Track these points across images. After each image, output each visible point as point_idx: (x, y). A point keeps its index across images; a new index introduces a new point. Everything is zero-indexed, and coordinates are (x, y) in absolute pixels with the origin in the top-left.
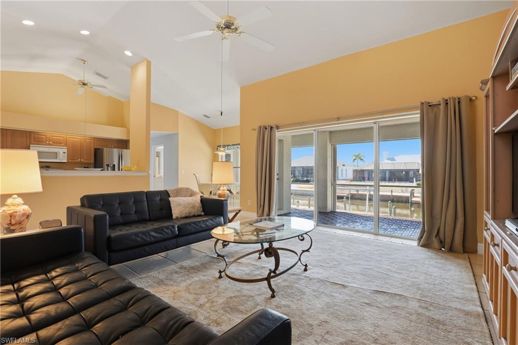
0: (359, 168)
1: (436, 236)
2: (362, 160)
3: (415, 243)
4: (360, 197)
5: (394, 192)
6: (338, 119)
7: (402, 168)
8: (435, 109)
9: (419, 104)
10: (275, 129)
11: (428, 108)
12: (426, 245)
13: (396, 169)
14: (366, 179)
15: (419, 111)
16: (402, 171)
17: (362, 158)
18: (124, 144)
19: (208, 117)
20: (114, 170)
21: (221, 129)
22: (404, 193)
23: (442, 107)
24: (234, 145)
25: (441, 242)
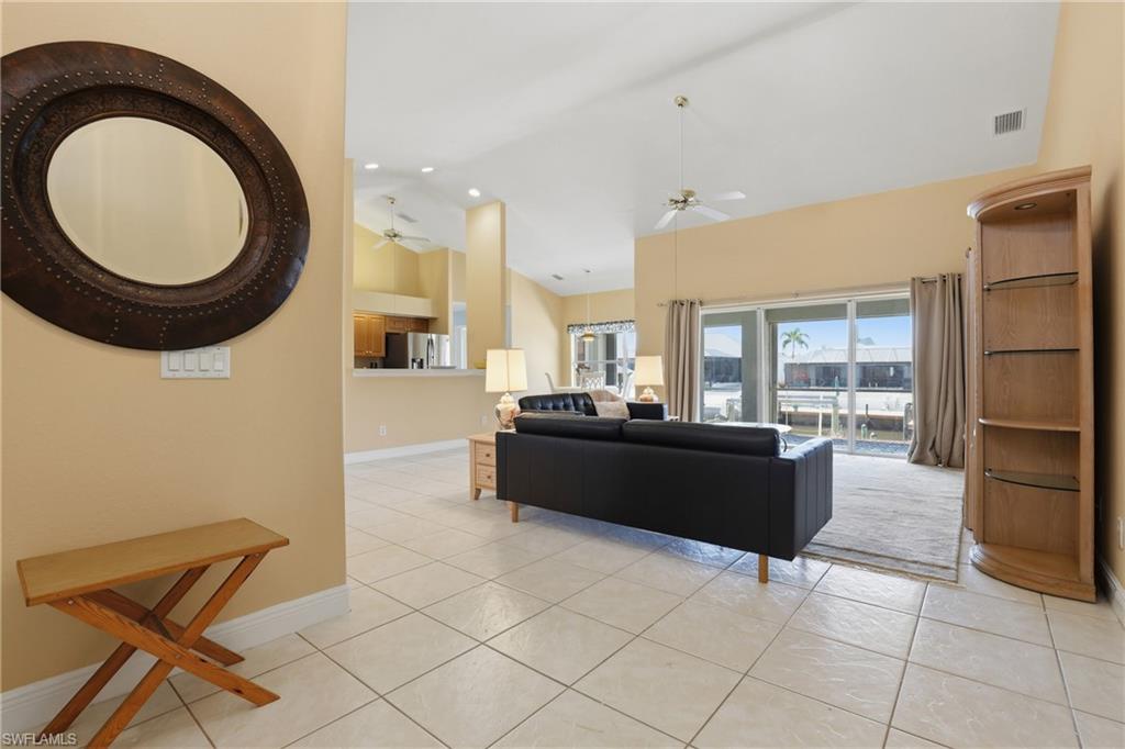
0: (797, 361)
1: (931, 449)
2: (802, 342)
3: (905, 461)
4: (800, 420)
5: (872, 409)
6: (797, 295)
7: (887, 360)
8: (930, 287)
9: (909, 279)
10: (697, 306)
11: (921, 284)
12: (919, 461)
13: (876, 360)
14: (813, 382)
15: (909, 289)
16: (887, 365)
17: (803, 338)
18: (424, 324)
19: (560, 278)
20: (422, 367)
21: (586, 295)
22: (892, 410)
23: (938, 285)
24: (601, 324)
25: (938, 456)
